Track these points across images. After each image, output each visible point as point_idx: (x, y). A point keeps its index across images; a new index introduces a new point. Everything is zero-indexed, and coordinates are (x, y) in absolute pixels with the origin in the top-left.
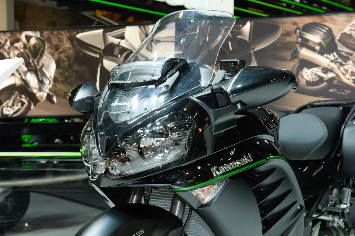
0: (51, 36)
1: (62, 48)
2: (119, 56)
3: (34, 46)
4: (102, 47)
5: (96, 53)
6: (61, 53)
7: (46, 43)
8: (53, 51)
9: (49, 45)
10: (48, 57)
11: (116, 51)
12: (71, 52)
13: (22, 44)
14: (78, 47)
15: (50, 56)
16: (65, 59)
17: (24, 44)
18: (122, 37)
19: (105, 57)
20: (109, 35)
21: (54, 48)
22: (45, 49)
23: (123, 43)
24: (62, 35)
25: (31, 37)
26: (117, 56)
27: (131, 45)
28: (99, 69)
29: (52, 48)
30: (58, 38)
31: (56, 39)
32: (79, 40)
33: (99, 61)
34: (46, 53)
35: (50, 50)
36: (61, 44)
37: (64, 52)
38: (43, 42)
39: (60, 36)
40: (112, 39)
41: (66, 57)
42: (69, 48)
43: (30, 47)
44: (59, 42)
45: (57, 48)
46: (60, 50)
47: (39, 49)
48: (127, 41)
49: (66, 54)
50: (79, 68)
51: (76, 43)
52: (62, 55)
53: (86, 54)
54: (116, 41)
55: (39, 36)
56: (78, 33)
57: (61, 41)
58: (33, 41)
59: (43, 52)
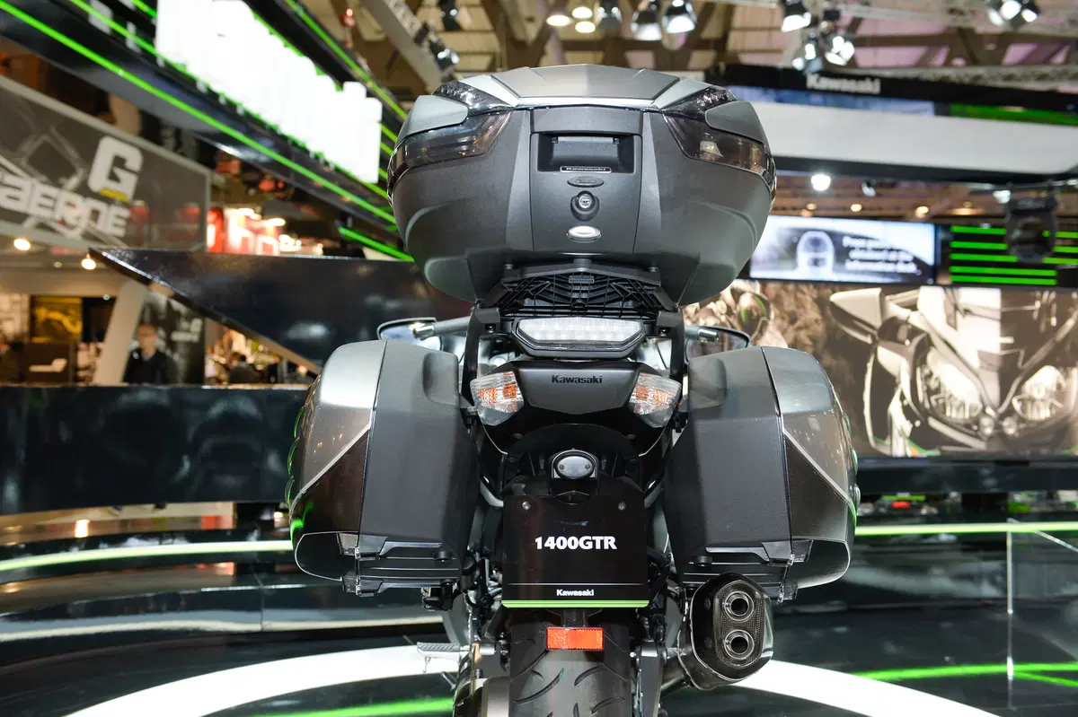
0: (783, 293)
1: (803, 319)
2: (907, 342)
3: (749, 312)
4: (877, 323)
5: (865, 333)
6: (800, 328)
7: (772, 306)
8: (785, 324)
9: (778, 312)
10: (776, 338)
11: (902, 334)
12: (820, 329)
13: (725, 306)
14: (834, 321)
15: (778, 334)
16: (808, 342)
17: (729, 307)
18: (913, 307)
19: (882, 342)
20: (891, 300)
21: (787, 319)
22: (769, 318)
23: (915, 319)
24: (803, 293)
25: (743, 293)
26: (903, 343)
27: (929, 324)
28: (870, 365)
29: (783, 318)
30: (796, 298)
31: (792, 300)
32: (834, 307)
33: (870, 350)
34: (771, 326)
35: (779, 321)
36: (801, 311)
37: (806, 327)
38: (766, 304)
39: (800, 295)
40: (895, 309)
41: (811, 338)
42: (816, 321)
43: (739, 313)
44: (798, 307)
45: (793, 319)
46: (798, 323)
47: (758, 318)
48: (922, 315)
49: (811, 333)
50: (835, 363)
51: (829, 312)
52: (803, 335)
53: (847, 335)
54: (903, 313)
55: (758, 291)
56: (834, 292)
57: (800, 305)
58: (746, 302)
59: (765, 324)
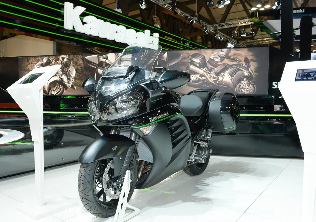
0: (74, 57)
1: (79, 63)
2: (105, 67)
3: (66, 62)
4: (97, 63)
5: (94, 66)
6: (78, 65)
7: (71, 61)
8: (74, 65)
9: (73, 62)
10: (72, 68)
11: (104, 65)
12: (83, 65)
13: (60, 62)
14: (86, 63)
15: (73, 67)
16: (80, 68)
17: (61, 61)
18: (107, 58)
19: (98, 68)
20: (101, 57)
21: (75, 63)
22: (71, 63)
23: (107, 61)
24: (78, 57)
25: (64, 58)
26: (104, 67)
27: (111, 62)
28: (96, 73)
29: (74, 63)
30: (77, 58)
31: (76, 59)
32: (87, 60)
33: (96, 69)
34: (71, 65)
35: (73, 64)
36: (78, 61)
37: (79, 65)
38: (70, 60)
39: (78, 58)
40: (102, 59)
41: (80, 67)
42: (82, 63)
43: (64, 63)
44: (77, 60)
45: (76, 63)
46: (78, 64)
47: (68, 64)
48: (109, 60)
49: (80, 66)
50: (87, 73)
51: (85, 61)
52: (79, 67)
53: (90, 66)
54: (104, 60)
55: (68, 58)
56: (86, 56)
57: (78, 60)
58: (65, 60)
59: (70, 65)
